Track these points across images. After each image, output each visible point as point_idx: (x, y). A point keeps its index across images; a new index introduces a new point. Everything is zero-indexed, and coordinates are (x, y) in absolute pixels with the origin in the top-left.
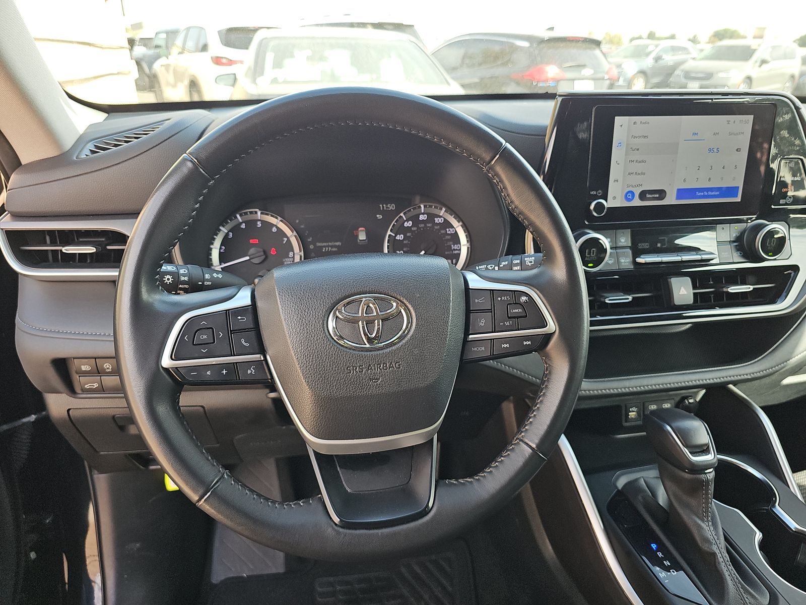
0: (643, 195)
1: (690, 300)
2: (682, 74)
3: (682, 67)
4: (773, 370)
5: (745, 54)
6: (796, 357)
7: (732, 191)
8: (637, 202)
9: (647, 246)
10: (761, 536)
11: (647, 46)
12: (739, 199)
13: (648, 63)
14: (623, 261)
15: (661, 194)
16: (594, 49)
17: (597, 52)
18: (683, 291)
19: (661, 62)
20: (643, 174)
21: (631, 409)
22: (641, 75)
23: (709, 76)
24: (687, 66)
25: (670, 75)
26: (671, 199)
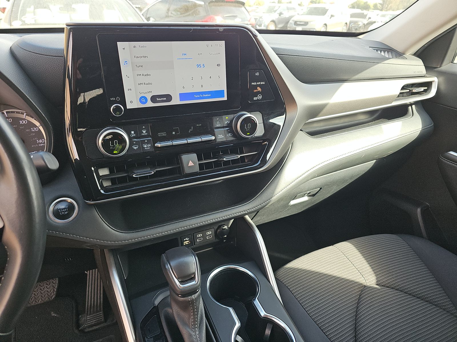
0: (154, 99)
1: (197, 169)
2: (293, 23)
3: (292, 19)
4: (262, 206)
5: (323, 12)
6: (276, 196)
7: (220, 93)
8: (150, 104)
9: (165, 134)
10: (240, 324)
11: (274, 7)
12: (225, 98)
13: (275, 16)
14: (145, 146)
15: (169, 98)
16: (242, 7)
17: (243, 8)
18: (191, 164)
19: (282, 15)
20: (151, 84)
21: (185, 240)
22: (272, 23)
23: (306, 23)
24: (295, 18)
25: (287, 22)
26: (176, 101)
